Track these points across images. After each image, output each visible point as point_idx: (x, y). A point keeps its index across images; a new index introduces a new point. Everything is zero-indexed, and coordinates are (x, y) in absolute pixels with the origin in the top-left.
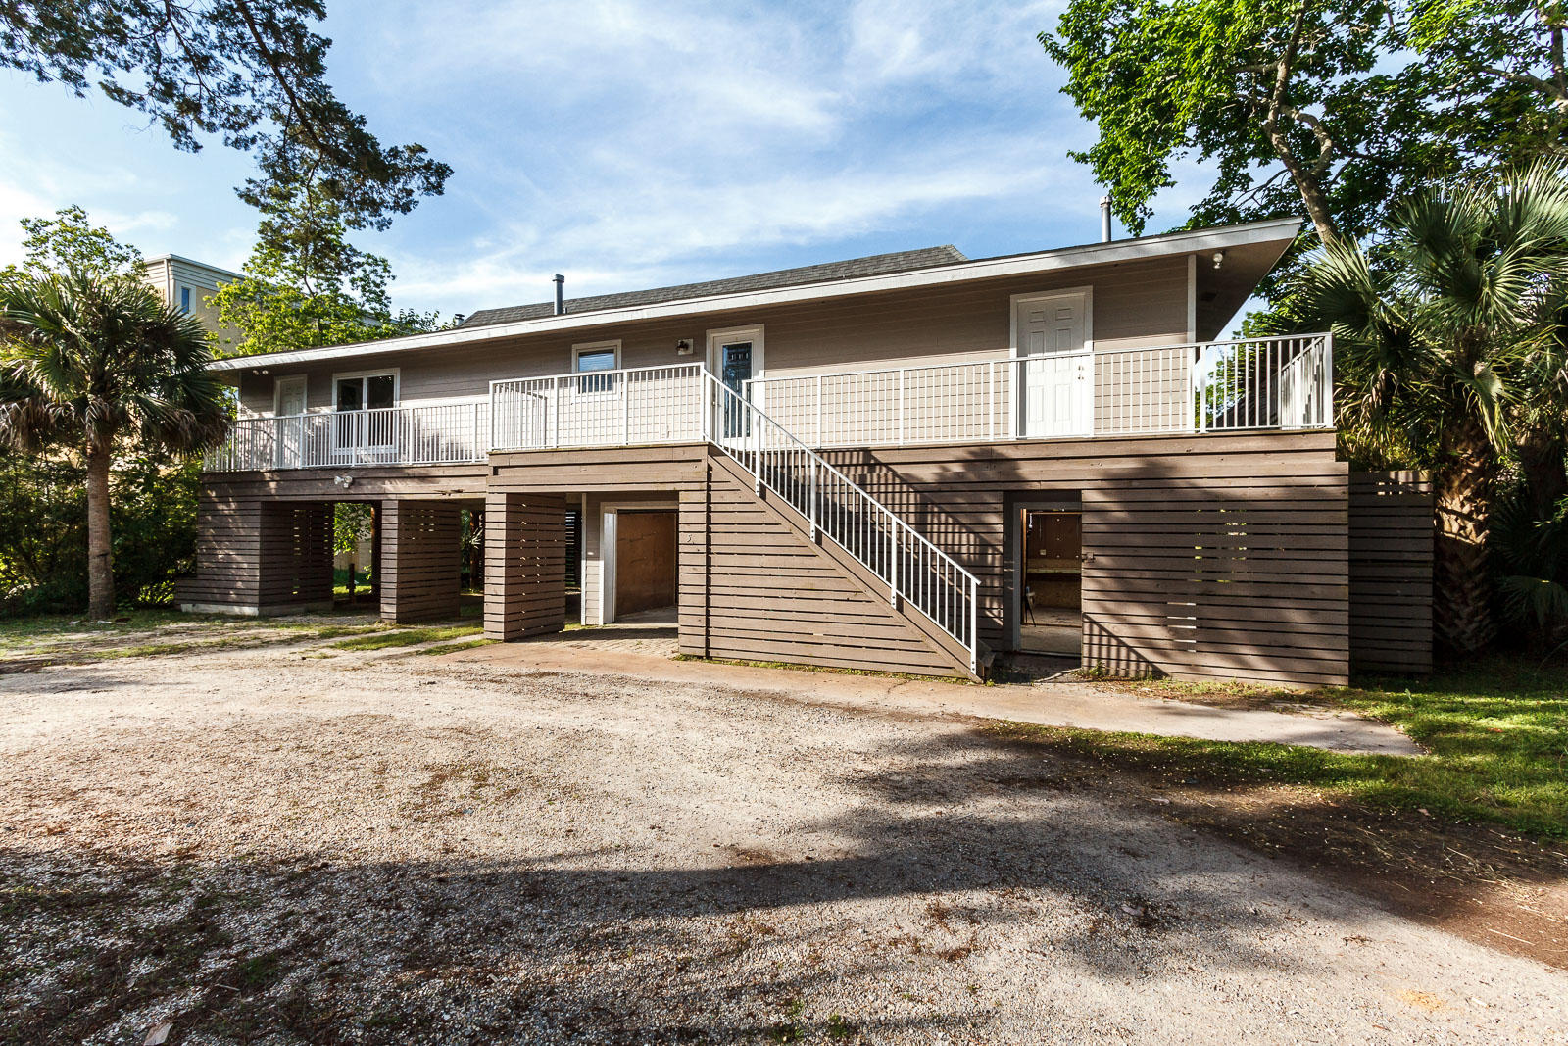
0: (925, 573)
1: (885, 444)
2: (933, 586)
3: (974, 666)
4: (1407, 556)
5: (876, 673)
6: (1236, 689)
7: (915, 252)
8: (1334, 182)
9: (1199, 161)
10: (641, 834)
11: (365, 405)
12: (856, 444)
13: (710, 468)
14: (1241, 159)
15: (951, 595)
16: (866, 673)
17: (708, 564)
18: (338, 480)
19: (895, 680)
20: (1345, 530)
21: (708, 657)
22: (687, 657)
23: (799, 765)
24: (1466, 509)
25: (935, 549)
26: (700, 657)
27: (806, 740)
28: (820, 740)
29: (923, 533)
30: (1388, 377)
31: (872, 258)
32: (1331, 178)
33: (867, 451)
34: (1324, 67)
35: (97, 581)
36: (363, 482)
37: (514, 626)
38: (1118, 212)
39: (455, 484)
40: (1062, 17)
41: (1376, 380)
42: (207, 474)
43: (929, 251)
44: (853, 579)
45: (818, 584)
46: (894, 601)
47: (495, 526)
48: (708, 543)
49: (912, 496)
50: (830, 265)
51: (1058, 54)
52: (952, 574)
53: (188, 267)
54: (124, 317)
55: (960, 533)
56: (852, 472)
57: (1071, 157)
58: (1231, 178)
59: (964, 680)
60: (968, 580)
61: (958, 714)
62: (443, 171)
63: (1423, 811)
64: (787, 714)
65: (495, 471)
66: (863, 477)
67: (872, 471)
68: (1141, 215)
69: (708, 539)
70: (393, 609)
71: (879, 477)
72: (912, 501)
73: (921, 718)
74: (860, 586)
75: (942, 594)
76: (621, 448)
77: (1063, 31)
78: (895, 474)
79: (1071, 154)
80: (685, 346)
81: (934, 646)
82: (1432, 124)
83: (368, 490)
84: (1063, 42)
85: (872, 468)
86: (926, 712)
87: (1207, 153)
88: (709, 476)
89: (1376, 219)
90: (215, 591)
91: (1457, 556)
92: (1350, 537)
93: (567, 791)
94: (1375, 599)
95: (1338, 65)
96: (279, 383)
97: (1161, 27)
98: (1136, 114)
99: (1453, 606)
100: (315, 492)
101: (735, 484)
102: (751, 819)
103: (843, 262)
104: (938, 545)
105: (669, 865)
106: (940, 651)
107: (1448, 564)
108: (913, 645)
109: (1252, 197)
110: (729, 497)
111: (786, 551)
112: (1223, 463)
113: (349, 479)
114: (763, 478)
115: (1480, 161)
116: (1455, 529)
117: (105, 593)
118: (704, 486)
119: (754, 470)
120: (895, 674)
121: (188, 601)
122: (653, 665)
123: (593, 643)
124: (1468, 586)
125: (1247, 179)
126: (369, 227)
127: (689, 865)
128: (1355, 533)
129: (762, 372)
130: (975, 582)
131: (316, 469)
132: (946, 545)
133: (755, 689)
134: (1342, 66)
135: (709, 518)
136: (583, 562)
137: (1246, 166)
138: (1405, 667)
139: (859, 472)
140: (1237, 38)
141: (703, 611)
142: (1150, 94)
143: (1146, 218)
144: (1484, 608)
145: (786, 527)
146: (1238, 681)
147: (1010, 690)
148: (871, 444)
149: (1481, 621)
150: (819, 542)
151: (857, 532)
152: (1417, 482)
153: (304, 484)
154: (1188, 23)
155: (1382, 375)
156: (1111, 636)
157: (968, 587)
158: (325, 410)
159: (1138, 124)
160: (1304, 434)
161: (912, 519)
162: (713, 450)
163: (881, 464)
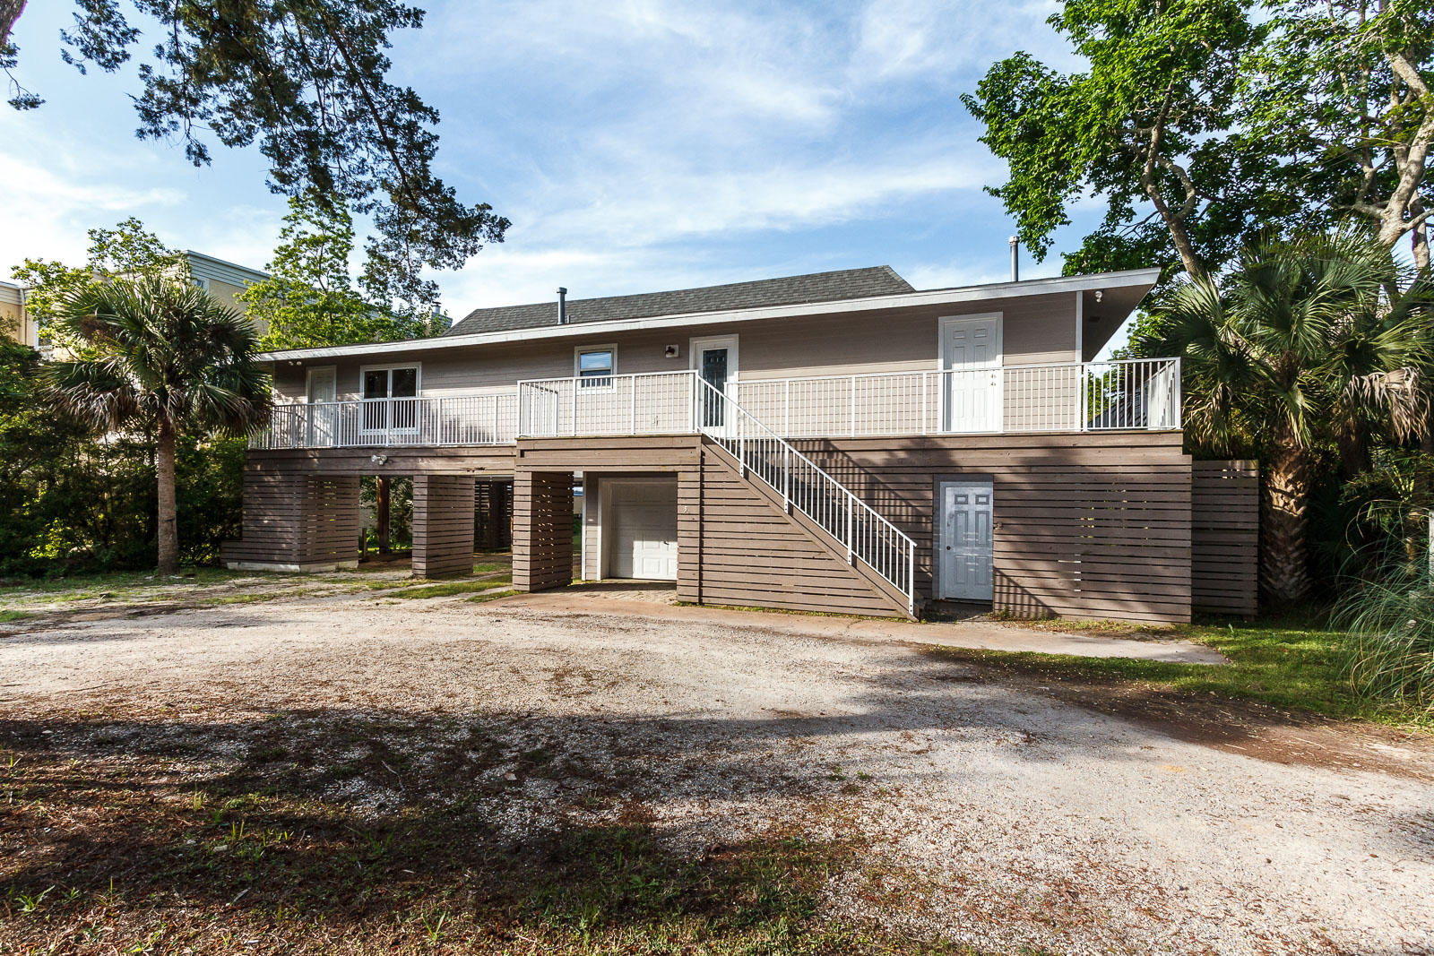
0: (874, 538)
1: (840, 435)
2: (881, 548)
3: (911, 608)
4: (1239, 526)
5: (836, 614)
6: (1107, 626)
7: (858, 270)
8: (1200, 218)
9: (1092, 196)
10: (712, 705)
11: (390, 393)
12: (817, 435)
13: (703, 454)
14: (1125, 196)
15: (894, 554)
16: (828, 614)
17: (702, 530)
18: (374, 457)
19: (851, 620)
20: (1189, 506)
21: (701, 603)
22: (684, 604)
23: (799, 669)
24: (1290, 488)
25: (882, 519)
26: (694, 604)
27: (798, 657)
28: (808, 657)
29: (872, 506)
30: (1225, 390)
31: (822, 274)
32: (1198, 215)
33: (826, 441)
34: (1192, 125)
35: (165, 541)
36: (397, 460)
37: (536, 579)
38: (1024, 241)
39: (477, 463)
40: (980, 83)
41: (1216, 392)
42: (253, 451)
43: (870, 269)
44: (818, 542)
45: (789, 546)
46: (850, 559)
47: (522, 498)
48: (702, 513)
49: (863, 476)
50: (786, 279)
51: (977, 112)
52: (894, 538)
53: (202, 262)
54: (196, 320)
55: (901, 506)
56: (814, 458)
57: (986, 191)
58: (1118, 211)
59: (904, 619)
60: (907, 543)
61: (902, 641)
62: (504, 224)
63: (1212, 693)
64: (778, 641)
65: (522, 453)
66: (823, 461)
67: (830, 456)
68: (1043, 244)
69: (702, 510)
70: (423, 566)
71: (836, 461)
72: (863, 481)
73: (876, 644)
74: (824, 548)
75: (887, 554)
76: (630, 437)
77: (982, 94)
78: (849, 459)
79: (986, 188)
80: (672, 351)
81: (881, 594)
82: (1277, 174)
83: (401, 466)
84: (981, 103)
85: (830, 453)
86: (879, 640)
87: (1099, 189)
88: (702, 460)
89: (1235, 248)
90: (261, 551)
91: (1281, 525)
92: (1193, 511)
93: (650, 683)
94: (1216, 558)
95: (1203, 123)
96: (310, 372)
97: (1059, 103)
98: (1039, 166)
99: (1279, 564)
100: (352, 467)
101: (724, 467)
102: (779, 697)
103: (798, 277)
104: (883, 516)
105: (738, 718)
106: (885, 597)
107: (1275, 532)
108: (865, 593)
109: (1134, 230)
110: (718, 477)
111: (765, 520)
112: (1100, 454)
113: (384, 457)
114: (746, 462)
115: (1314, 206)
116: (1281, 504)
117: (171, 553)
118: (698, 468)
119: (739, 456)
120: (850, 615)
121: (233, 560)
122: (660, 609)
123: (603, 594)
124: (1290, 549)
125: (1131, 213)
126: (447, 268)
127: (750, 717)
128: (1196, 507)
129: (736, 373)
130: (912, 544)
131: (353, 448)
132: (889, 515)
133: (747, 625)
134: (1207, 124)
135: (702, 493)
136: (584, 527)
137: (1130, 202)
138: (1236, 610)
139: (820, 458)
140: (1117, 120)
141: (697, 567)
142: (1050, 150)
143: (1047, 246)
144: (1302, 566)
145: (765, 501)
146: (1110, 620)
147: (938, 626)
148: (829, 435)
149: (1299, 576)
150: (791, 513)
151: (821, 505)
152: (1248, 470)
153: (342, 460)
154: (1080, 102)
155: (1220, 387)
156: (1017, 586)
157: (907, 548)
158: (356, 396)
159: (1040, 174)
160: (1160, 433)
161: (863, 495)
162: (705, 440)
163: (838, 451)
